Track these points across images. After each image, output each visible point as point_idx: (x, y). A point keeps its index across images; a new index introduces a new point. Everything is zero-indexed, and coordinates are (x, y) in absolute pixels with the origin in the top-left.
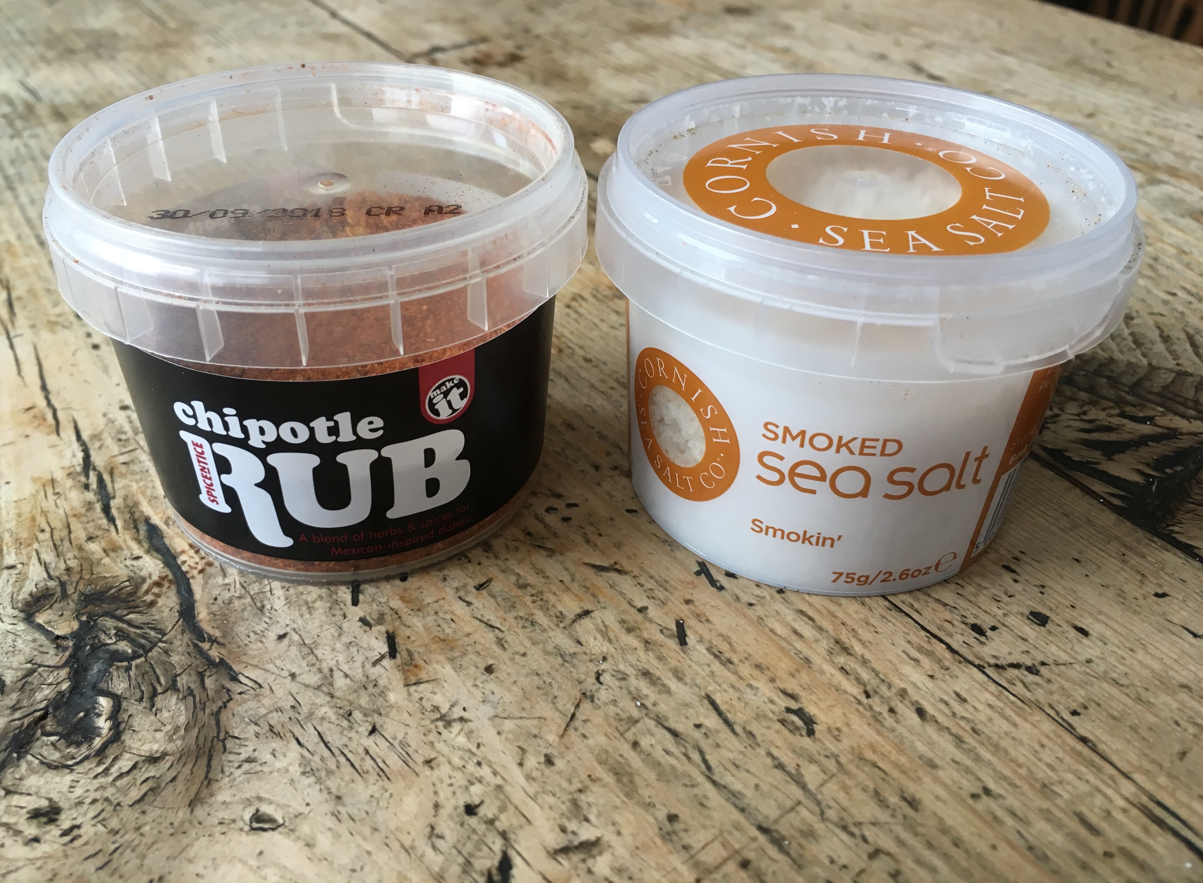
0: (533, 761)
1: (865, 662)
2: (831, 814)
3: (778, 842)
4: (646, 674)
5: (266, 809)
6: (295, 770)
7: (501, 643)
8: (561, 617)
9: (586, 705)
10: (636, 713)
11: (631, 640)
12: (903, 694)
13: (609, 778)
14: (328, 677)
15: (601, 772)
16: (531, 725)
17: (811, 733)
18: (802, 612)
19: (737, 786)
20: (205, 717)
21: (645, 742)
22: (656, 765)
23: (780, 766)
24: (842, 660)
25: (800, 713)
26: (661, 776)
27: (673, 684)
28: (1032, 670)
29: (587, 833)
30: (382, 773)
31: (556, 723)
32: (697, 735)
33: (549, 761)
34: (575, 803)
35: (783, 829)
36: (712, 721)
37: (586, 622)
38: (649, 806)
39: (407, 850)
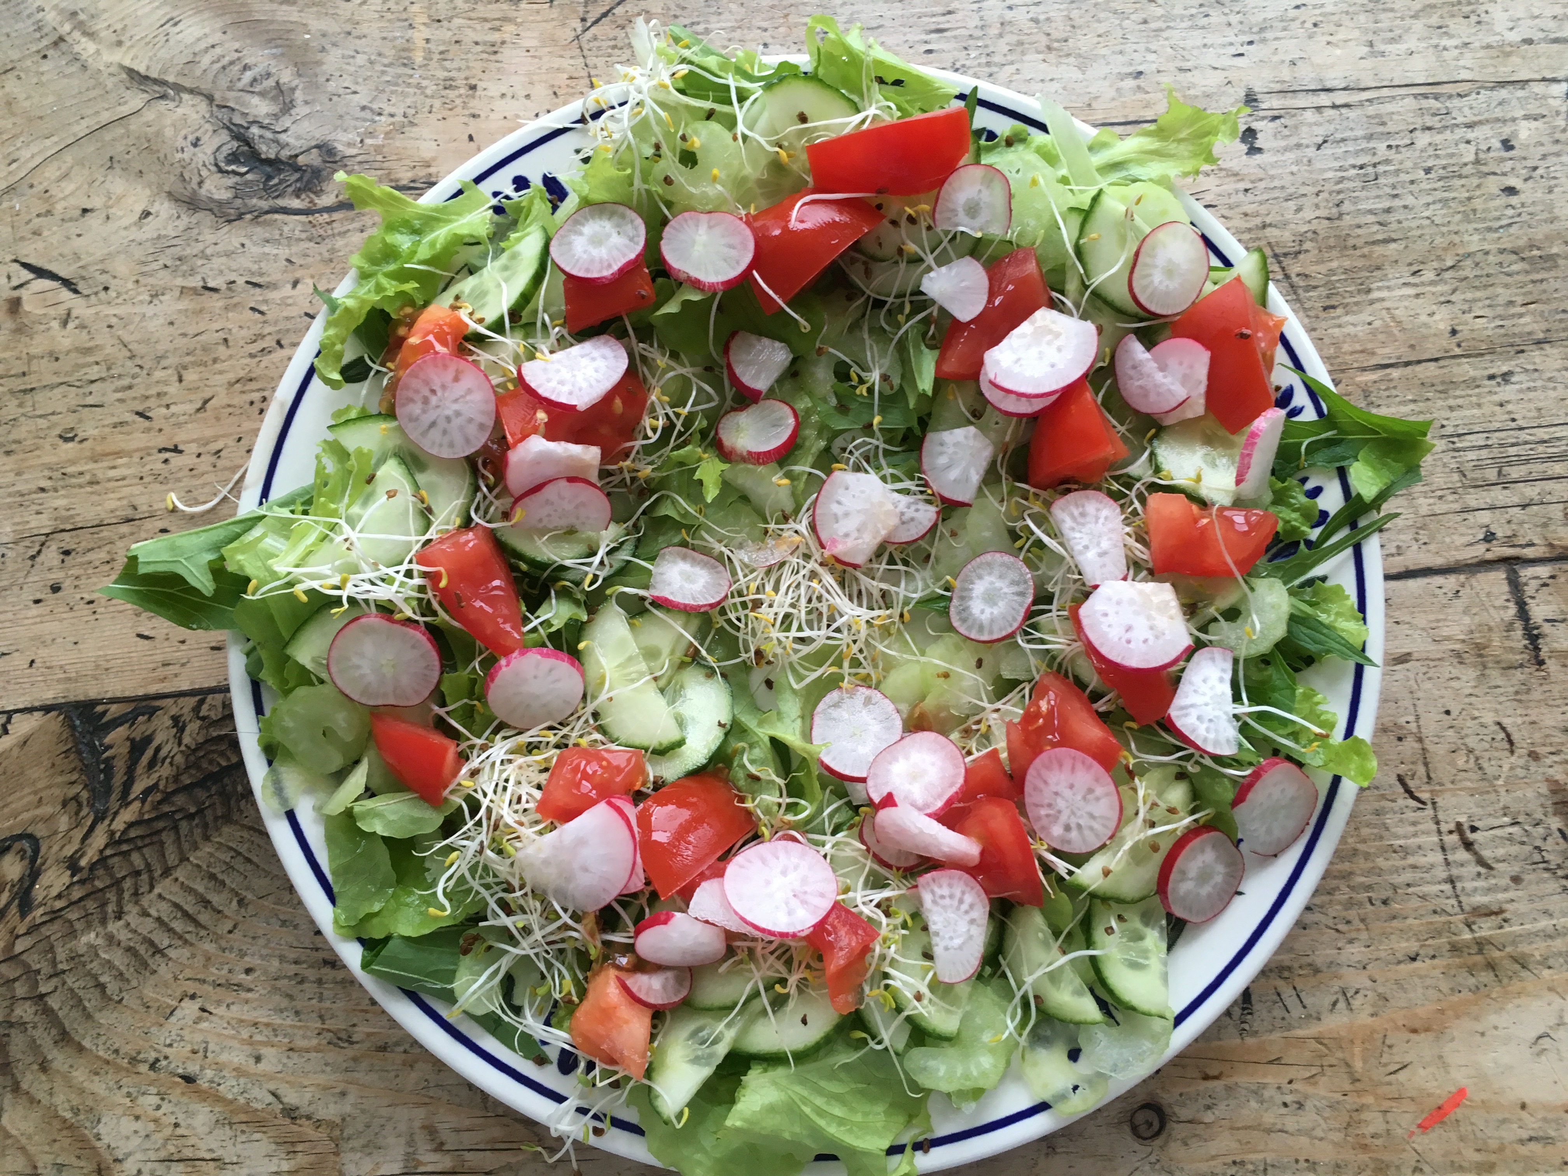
0: (114, 321)
1: (81, 486)
2: (23, 419)
3: (25, 391)
4: (130, 387)
5: (150, 218)
6: (163, 233)
7: (184, 335)
8: (185, 368)
9: (128, 354)
10: (112, 372)
11: (153, 391)
12: (56, 490)
13: (88, 345)
14: (208, 258)
15: (91, 344)
16: (131, 328)
17: (61, 437)
18: (124, 479)
19: (56, 391)
20: (212, 205)
21: (96, 368)
22: (84, 366)
23: (53, 414)
24: (88, 477)
25: (72, 439)
26: (77, 365)
27: (119, 395)
28: (33, 558)
29: (71, 325)
30: (144, 263)
31: (126, 338)
32: (87, 390)
33: (110, 326)
34: (85, 327)
35: (28, 396)
36: (90, 400)
37: (176, 378)
38: (68, 353)
39: (102, 261)
